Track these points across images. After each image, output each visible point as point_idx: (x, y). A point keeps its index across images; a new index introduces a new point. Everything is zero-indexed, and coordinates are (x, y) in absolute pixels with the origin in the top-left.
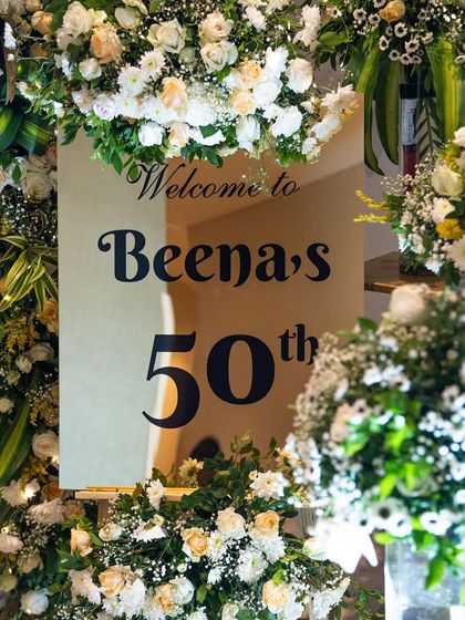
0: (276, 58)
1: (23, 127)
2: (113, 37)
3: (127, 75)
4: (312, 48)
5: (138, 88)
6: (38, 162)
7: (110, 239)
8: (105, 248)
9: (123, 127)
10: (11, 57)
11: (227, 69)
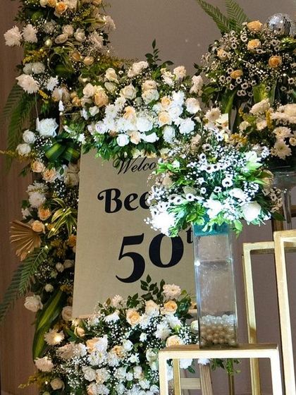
0: (178, 97)
1: (66, 150)
2: (104, 95)
3: (109, 108)
4: (200, 95)
5: (114, 114)
6: (73, 168)
7: (104, 194)
8: (100, 198)
9: (109, 138)
10: (61, 114)
11: (155, 102)
